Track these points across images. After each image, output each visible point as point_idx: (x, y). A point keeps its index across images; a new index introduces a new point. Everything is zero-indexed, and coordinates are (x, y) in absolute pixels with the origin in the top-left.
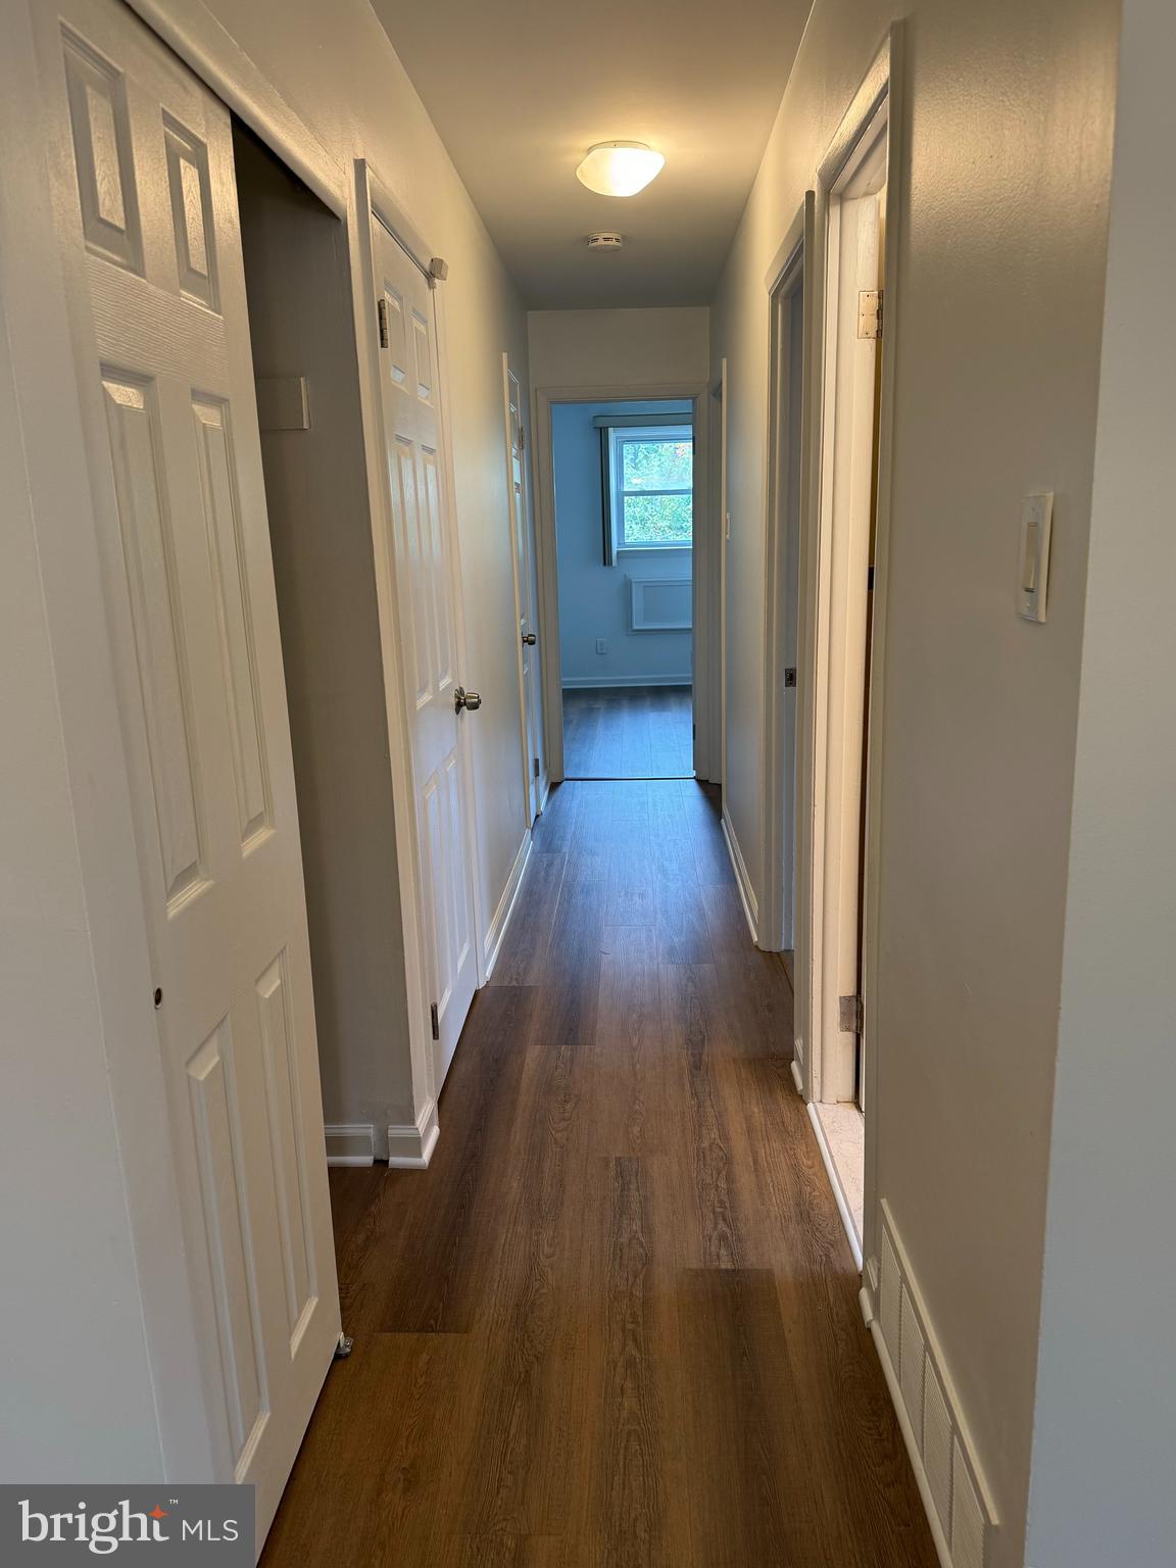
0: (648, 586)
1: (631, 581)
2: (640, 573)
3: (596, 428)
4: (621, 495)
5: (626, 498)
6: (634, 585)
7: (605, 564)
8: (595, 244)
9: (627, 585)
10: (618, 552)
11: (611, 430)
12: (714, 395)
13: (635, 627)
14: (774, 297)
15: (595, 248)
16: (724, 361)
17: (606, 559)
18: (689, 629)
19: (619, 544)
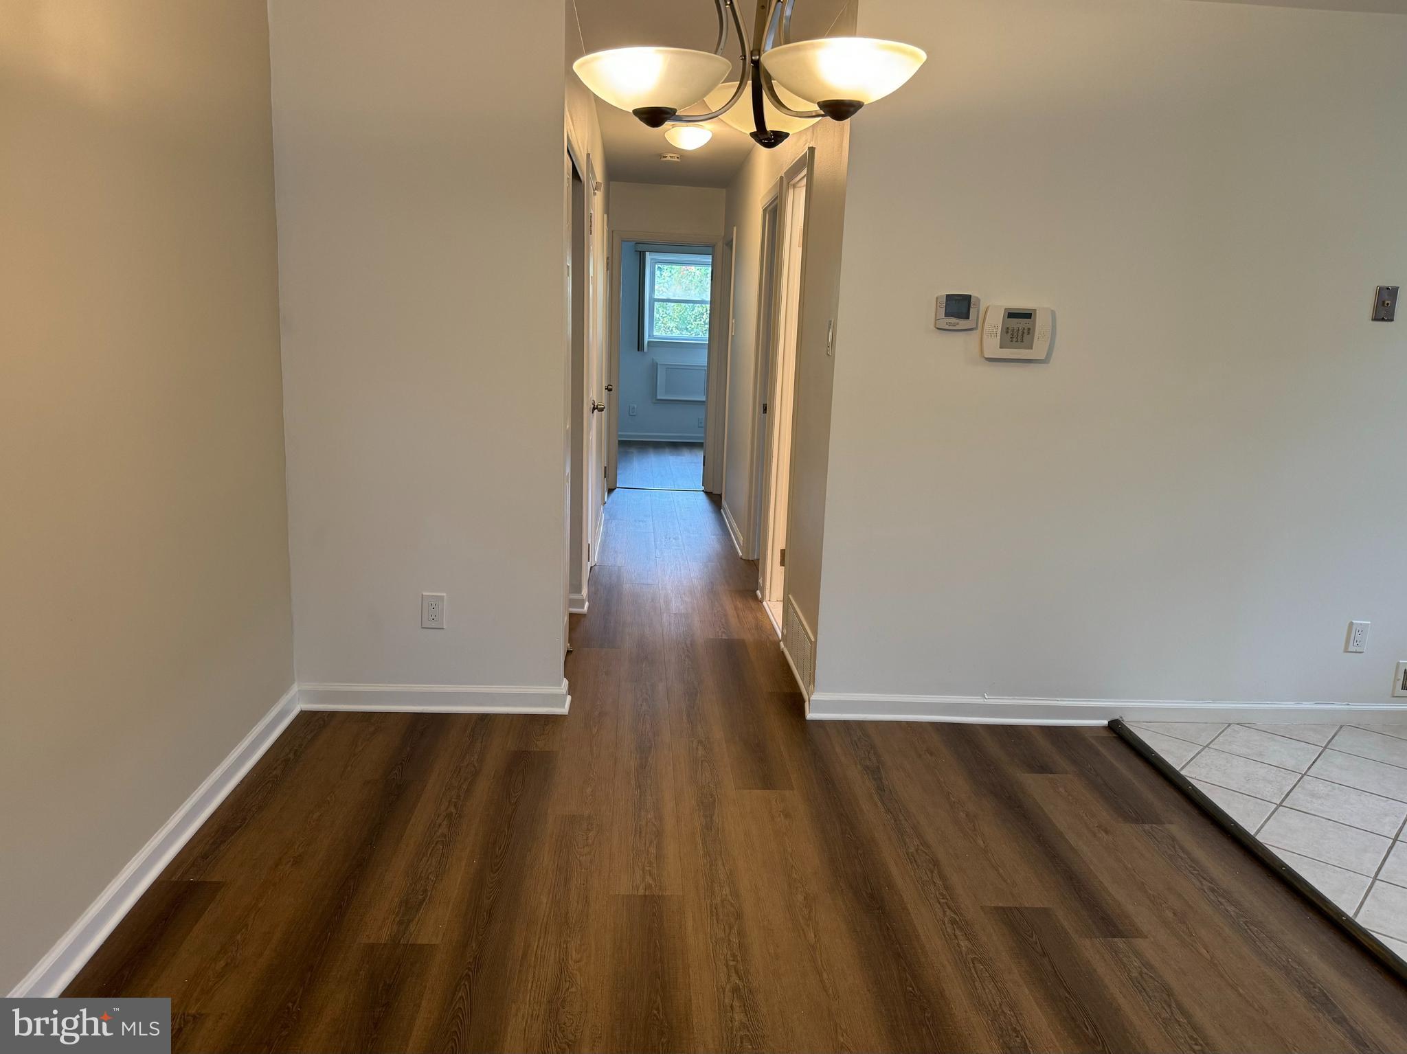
0: (670, 369)
1: (657, 364)
2: (663, 358)
3: (636, 251)
4: (653, 301)
5: (656, 303)
6: (659, 366)
7: (638, 350)
8: (665, 159)
9: (654, 367)
10: (649, 342)
11: (647, 254)
12: (727, 245)
13: (659, 397)
14: (765, 210)
15: (663, 161)
16: (735, 228)
17: (640, 346)
18: (704, 402)
19: (649, 336)
